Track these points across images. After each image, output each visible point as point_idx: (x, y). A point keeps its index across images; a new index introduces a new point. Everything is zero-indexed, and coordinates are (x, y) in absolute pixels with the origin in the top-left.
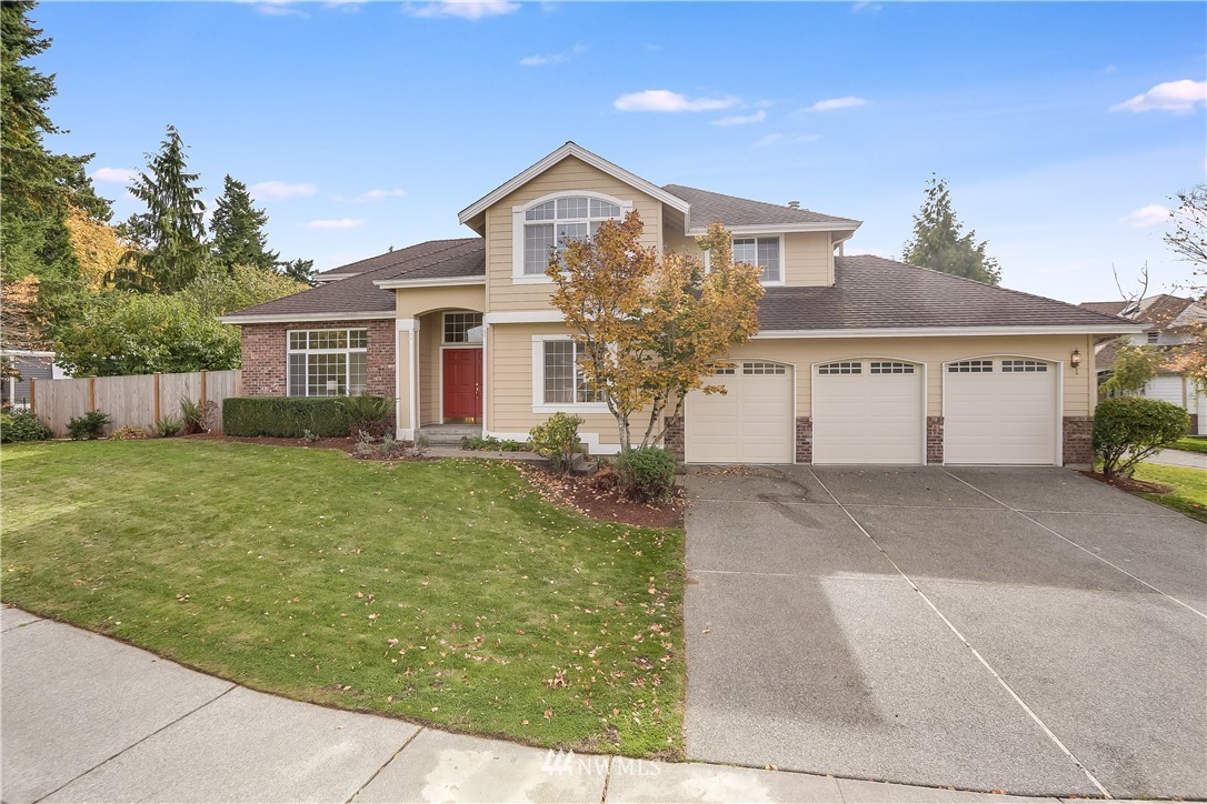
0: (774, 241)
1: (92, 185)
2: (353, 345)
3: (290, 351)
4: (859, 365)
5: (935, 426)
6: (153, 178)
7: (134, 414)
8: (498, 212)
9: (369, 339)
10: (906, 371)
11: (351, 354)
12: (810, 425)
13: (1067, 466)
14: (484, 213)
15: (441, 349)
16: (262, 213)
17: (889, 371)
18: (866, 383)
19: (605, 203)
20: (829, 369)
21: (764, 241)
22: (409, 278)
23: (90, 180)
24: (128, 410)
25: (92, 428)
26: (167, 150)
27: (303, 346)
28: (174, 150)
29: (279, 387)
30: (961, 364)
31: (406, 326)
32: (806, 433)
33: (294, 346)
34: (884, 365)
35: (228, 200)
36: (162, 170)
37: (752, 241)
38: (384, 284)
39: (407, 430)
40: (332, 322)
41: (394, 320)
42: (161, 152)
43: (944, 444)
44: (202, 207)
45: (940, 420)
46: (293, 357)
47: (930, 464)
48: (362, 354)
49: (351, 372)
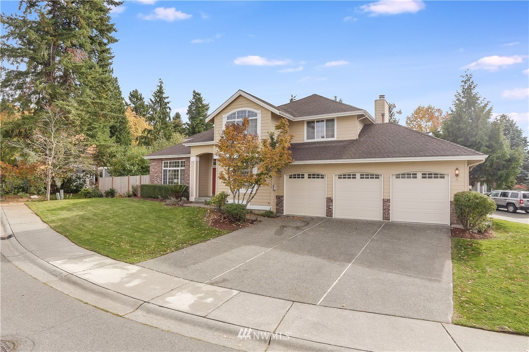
0: (332, 120)
1: (144, 100)
2: (182, 166)
3: (163, 168)
4: (355, 175)
5: (386, 203)
6: (153, 100)
7: (123, 189)
8: (218, 117)
9: (185, 164)
10: (376, 178)
11: (181, 170)
12: (332, 201)
13: (452, 226)
14: (214, 118)
15: (212, 168)
16: (208, 105)
17: (368, 178)
18: (358, 183)
19: (252, 112)
20: (342, 176)
21: (328, 120)
22: (194, 142)
23: (144, 98)
24: (121, 188)
25: (111, 194)
26: (158, 88)
27: (167, 167)
28: (161, 87)
29: (159, 182)
30: (402, 175)
31: (194, 160)
32: (330, 204)
33: (164, 167)
34: (366, 175)
35: (194, 101)
36: (156, 96)
37: (323, 121)
38: (186, 145)
39: (192, 198)
40: (175, 158)
41: (190, 158)
42: (156, 89)
43: (391, 212)
44: (170, 109)
45: (388, 201)
46: (164, 170)
47: (384, 221)
48: (184, 170)
49: (181, 176)
